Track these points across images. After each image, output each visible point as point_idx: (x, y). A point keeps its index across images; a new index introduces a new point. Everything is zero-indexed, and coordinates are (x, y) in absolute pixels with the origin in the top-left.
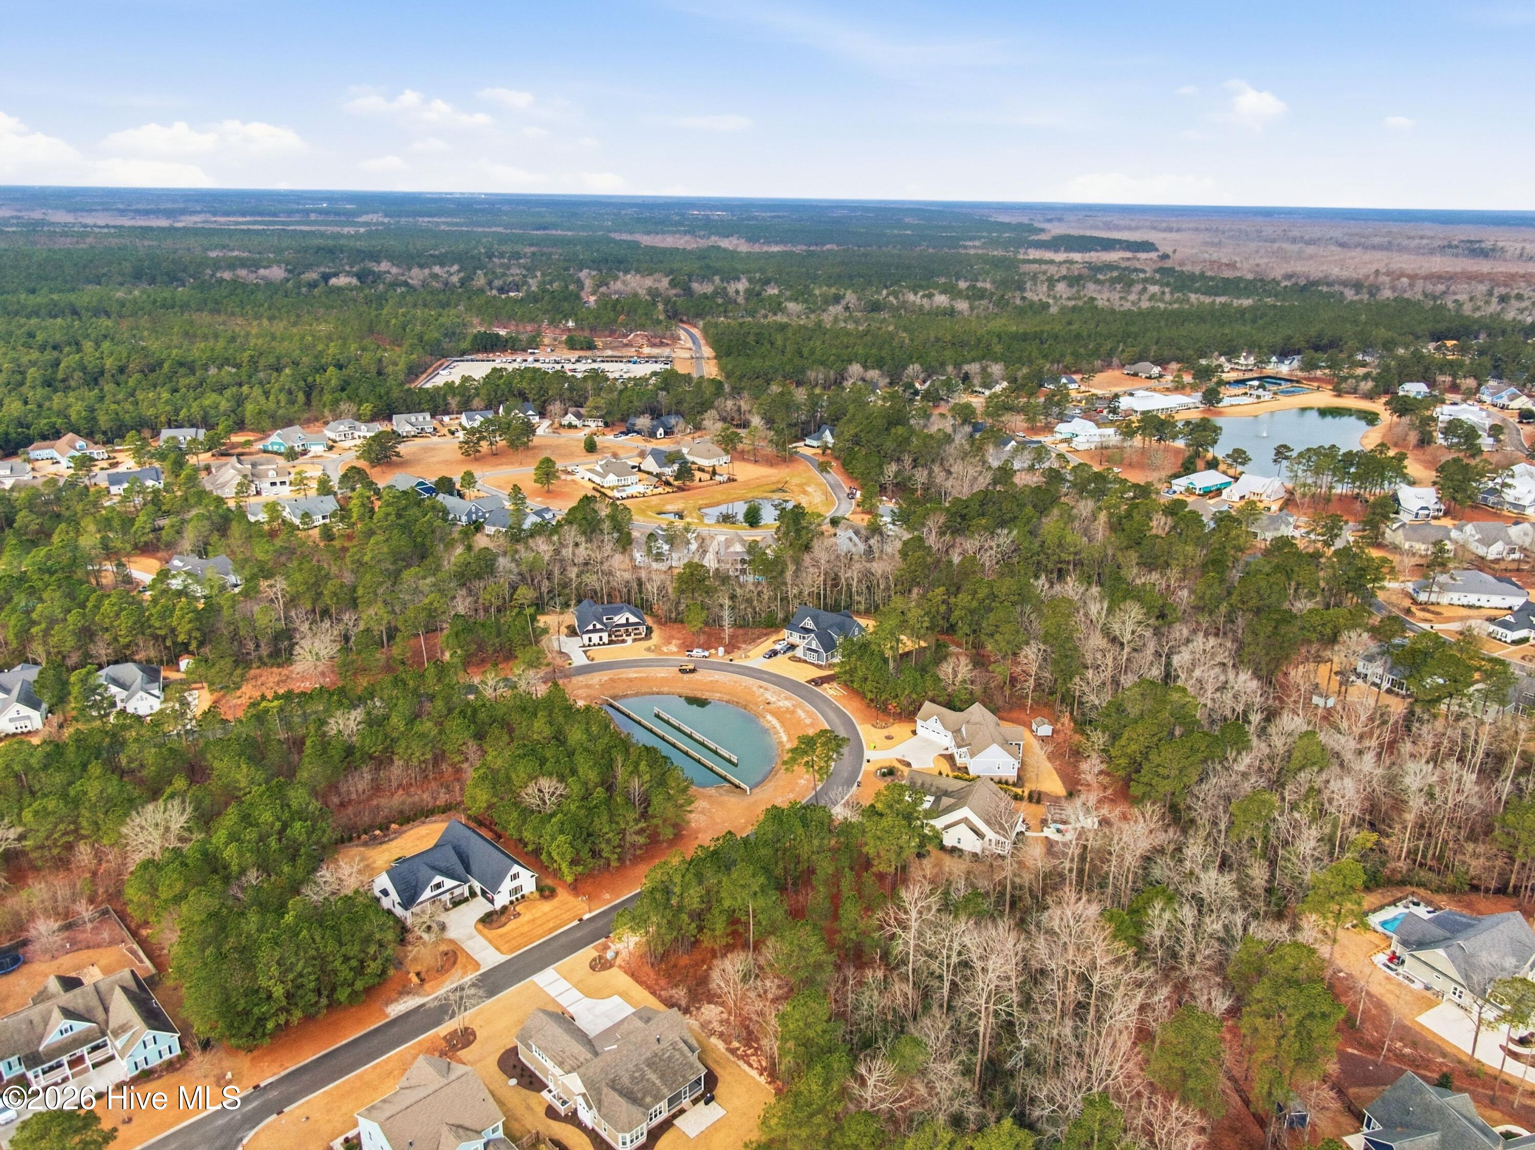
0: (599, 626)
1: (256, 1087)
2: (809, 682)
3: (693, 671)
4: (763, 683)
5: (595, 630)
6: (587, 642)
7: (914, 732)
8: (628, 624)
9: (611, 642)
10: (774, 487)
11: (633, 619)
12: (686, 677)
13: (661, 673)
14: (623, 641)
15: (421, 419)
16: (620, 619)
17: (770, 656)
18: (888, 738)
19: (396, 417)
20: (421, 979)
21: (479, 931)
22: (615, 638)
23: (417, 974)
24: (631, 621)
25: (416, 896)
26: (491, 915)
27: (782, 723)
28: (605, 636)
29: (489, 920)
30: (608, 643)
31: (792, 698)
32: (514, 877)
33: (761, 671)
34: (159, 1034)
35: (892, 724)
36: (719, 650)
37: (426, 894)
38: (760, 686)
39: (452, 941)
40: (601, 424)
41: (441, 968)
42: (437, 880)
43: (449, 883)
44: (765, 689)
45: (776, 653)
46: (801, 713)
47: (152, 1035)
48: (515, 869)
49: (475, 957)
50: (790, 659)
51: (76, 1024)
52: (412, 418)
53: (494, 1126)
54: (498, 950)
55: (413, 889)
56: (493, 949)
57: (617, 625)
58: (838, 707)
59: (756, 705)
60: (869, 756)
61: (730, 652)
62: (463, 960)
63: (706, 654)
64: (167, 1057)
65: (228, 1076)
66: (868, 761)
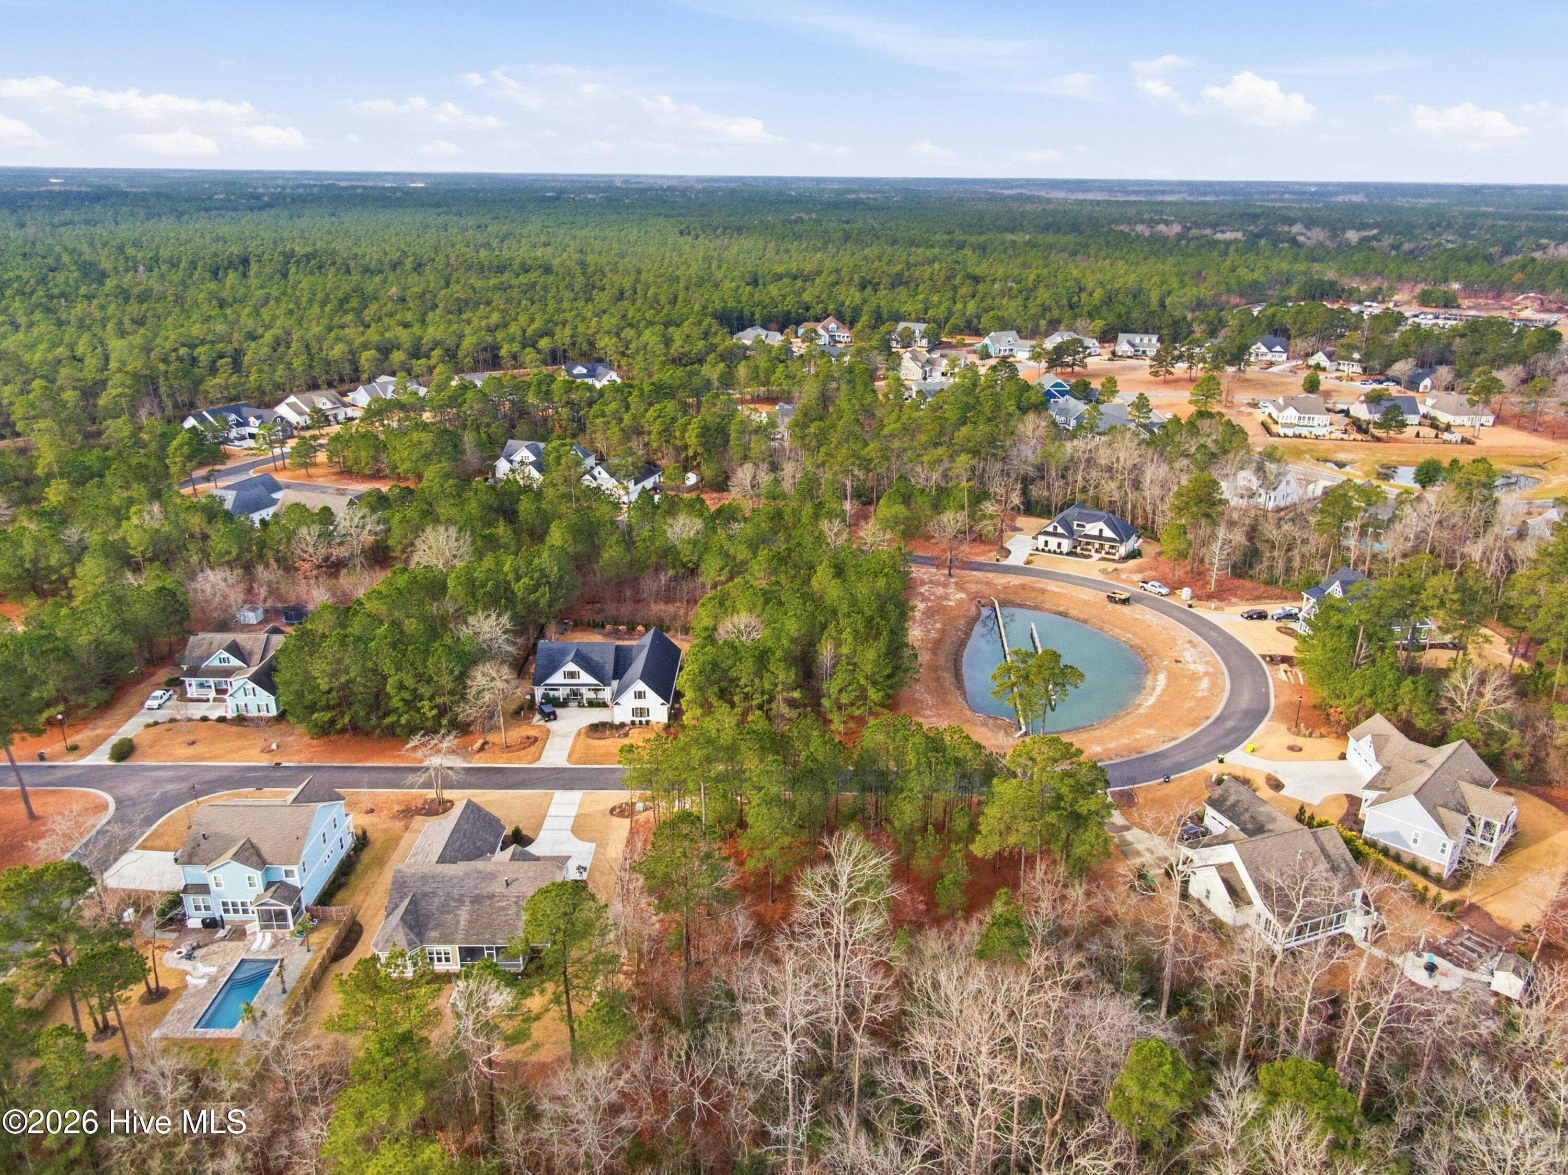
0: (1060, 530)
1: (278, 764)
2: (1264, 657)
3: (1125, 601)
4: (1198, 639)
5: (1055, 534)
6: (1041, 545)
7: (1343, 757)
8: (1100, 537)
9: (1070, 554)
10: (1531, 461)
11: (1108, 533)
12: (1111, 606)
13: (1086, 594)
14: (1089, 557)
15: (1146, 340)
16: (1092, 529)
17: (1250, 617)
18: (1292, 748)
19: (1121, 336)
20: (482, 749)
21: (579, 734)
22: (1078, 550)
23: (486, 743)
24: (1105, 534)
25: (548, 675)
26: (603, 725)
27: (1168, 686)
28: (1066, 545)
29: (597, 729)
30: (1069, 554)
31: (1215, 665)
32: (640, 695)
33: (1216, 628)
34: (257, 688)
35: (1322, 736)
36: (1186, 593)
37: (557, 678)
38: (1190, 642)
39: (548, 731)
40: (1360, 370)
41: (508, 748)
42: (571, 667)
43: (586, 678)
44: (1194, 646)
45: (1262, 616)
46: (1205, 683)
47: (251, 685)
48: (641, 686)
49: (545, 753)
50: (1278, 629)
51: (232, 659)
52: (1137, 339)
53: (288, 868)
54: (570, 756)
55: (553, 668)
56: (566, 753)
57: (1086, 536)
58: (1267, 694)
59: (1161, 659)
60: (1228, 757)
61: (1199, 598)
62: (532, 749)
63: (1164, 591)
64: (264, 714)
65: (274, 746)
66: (1221, 761)
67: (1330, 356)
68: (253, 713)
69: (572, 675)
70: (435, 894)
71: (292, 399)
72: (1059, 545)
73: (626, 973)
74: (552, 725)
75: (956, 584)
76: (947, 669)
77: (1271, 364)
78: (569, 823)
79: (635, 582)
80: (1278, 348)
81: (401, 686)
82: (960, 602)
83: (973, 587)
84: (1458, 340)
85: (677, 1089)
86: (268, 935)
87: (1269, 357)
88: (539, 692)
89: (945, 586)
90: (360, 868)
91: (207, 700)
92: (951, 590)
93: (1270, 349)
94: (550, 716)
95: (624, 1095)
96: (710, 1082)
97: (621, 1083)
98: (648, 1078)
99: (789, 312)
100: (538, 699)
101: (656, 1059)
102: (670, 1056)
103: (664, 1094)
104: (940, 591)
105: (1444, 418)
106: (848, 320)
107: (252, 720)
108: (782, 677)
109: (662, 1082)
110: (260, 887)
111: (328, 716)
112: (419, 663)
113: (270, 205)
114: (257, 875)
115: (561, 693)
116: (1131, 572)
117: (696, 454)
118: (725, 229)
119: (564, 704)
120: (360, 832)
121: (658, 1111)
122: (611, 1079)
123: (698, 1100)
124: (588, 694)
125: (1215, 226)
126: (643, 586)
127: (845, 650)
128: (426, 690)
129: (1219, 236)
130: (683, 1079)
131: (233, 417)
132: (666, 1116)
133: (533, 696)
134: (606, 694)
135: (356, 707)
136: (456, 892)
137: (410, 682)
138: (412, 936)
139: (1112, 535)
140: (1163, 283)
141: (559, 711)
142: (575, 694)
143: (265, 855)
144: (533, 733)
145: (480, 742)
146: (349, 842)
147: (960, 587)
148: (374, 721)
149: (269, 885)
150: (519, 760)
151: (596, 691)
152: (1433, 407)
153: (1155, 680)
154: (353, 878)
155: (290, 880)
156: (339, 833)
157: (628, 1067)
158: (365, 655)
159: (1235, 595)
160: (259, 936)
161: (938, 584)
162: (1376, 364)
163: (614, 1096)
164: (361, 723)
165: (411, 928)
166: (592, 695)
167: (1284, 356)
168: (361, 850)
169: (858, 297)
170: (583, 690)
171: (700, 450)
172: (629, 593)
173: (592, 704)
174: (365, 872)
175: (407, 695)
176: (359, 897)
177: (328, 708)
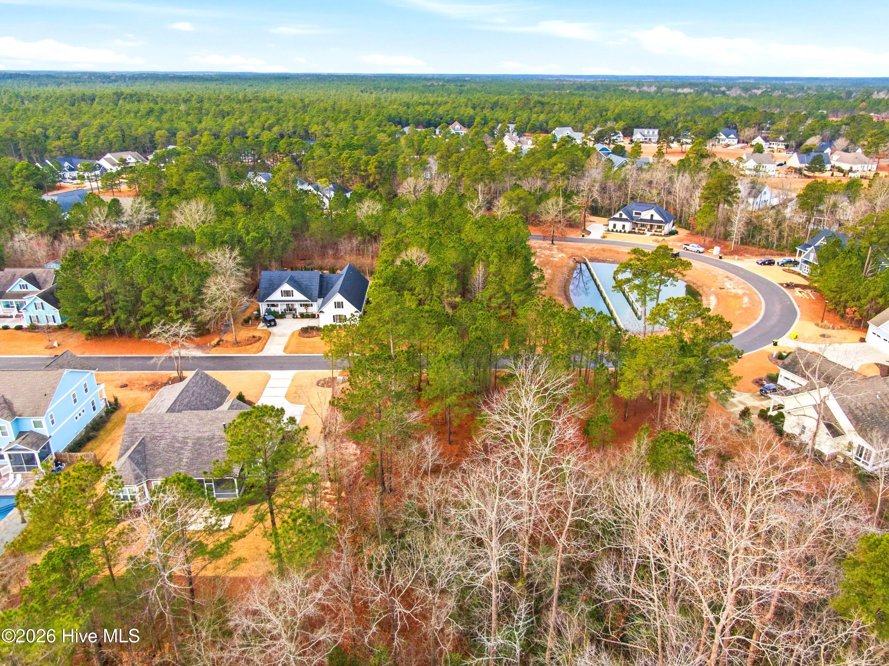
0: (624, 216)
2: (781, 284)
4: (732, 275)
5: (620, 219)
6: (611, 227)
7: (863, 340)
8: (651, 220)
11: (657, 217)
14: (644, 234)
15: (651, 133)
16: (646, 215)
17: (764, 263)
18: (823, 336)
19: (635, 130)
20: (218, 344)
21: (293, 334)
22: (636, 230)
23: (221, 340)
24: (654, 218)
25: (269, 294)
26: (312, 328)
27: (718, 303)
28: (628, 226)
29: (306, 331)
30: (630, 232)
31: (749, 289)
32: (339, 305)
33: (742, 269)
34: (46, 304)
35: (842, 328)
36: (716, 250)
37: (276, 296)
38: (727, 277)
39: (270, 333)
40: (783, 147)
41: (237, 343)
42: (286, 287)
43: (298, 296)
44: (731, 280)
45: (771, 263)
46: (746, 299)
47: (39, 301)
48: (339, 298)
49: (266, 347)
50: (784, 270)
51: (29, 285)
52: (646, 131)
53: (37, 419)
54: (285, 348)
55: (273, 288)
56: (283, 347)
57: (642, 220)
58: (793, 304)
59: (710, 287)
60: (780, 342)
61: (726, 254)
62: (257, 345)
63: (701, 249)
64: (51, 323)
65: (56, 344)
66: (775, 344)
67: (766, 139)
68: (43, 323)
69: (287, 293)
70: (162, 437)
71: (108, 156)
72: (624, 227)
73: (329, 501)
74: (273, 330)
75: (558, 249)
76: (560, 295)
77: (728, 145)
78: (284, 392)
79: (335, 245)
80: (732, 136)
81: (153, 295)
82: (562, 259)
83: (570, 251)
84: (844, 126)
85: (378, 599)
86: (19, 476)
87: (727, 141)
88: (263, 307)
89: (550, 250)
90: (109, 425)
91: (11, 317)
92: (555, 252)
93: (727, 136)
94: (271, 323)
95: (323, 608)
96: (410, 591)
97: (319, 595)
98: (349, 589)
99: (430, 120)
100: (263, 312)
101: (356, 571)
102: (370, 566)
103: (366, 604)
104: (547, 252)
105: (846, 167)
106: (467, 123)
107: (42, 328)
108: (446, 285)
109: (363, 592)
110: (11, 436)
111: (96, 320)
112: (166, 277)
113: (116, 81)
114: (8, 425)
115: (280, 308)
116: (674, 241)
117: (375, 180)
118: (388, 89)
119: (282, 316)
120: (112, 400)
121: (359, 621)
122: (309, 592)
123: (400, 608)
124: (301, 310)
125: (677, 88)
126: (341, 247)
127: (492, 269)
128: (172, 297)
129: (680, 91)
130: (383, 589)
131: (66, 164)
132: (367, 628)
133: (259, 310)
134: (314, 309)
135: (118, 313)
136: (180, 435)
137: (159, 292)
138: (138, 471)
139: (660, 219)
140: (654, 108)
141: (277, 321)
142: (290, 309)
143: (15, 409)
144: (257, 334)
145: (217, 340)
146: (101, 406)
147: (560, 250)
148: (133, 323)
149: (20, 434)
150: (246, 351)
151: (306, 306)
152: (837, 160)
153: (708, 300)
154: (102, 433)
155: (38, 430)
156: (90, 397)
157: (326, 577)
158: (123, 272)
159: (747, 253)
160: (11, 476)
161: (545, 249)
162: (793, 143)
163: (311, 610)
164: (123, 325)
165: (138, 464)
166: (303, 310)
167: (736, 140)
168: (112, 412)
169: (472, 112)
170: (297, 306)
171: (377, 177)
172: (331, 252)
173: (303, 316)
174: (113, 429)
175: (157, 302)
176: (104, 447)
177: (96, 313)
